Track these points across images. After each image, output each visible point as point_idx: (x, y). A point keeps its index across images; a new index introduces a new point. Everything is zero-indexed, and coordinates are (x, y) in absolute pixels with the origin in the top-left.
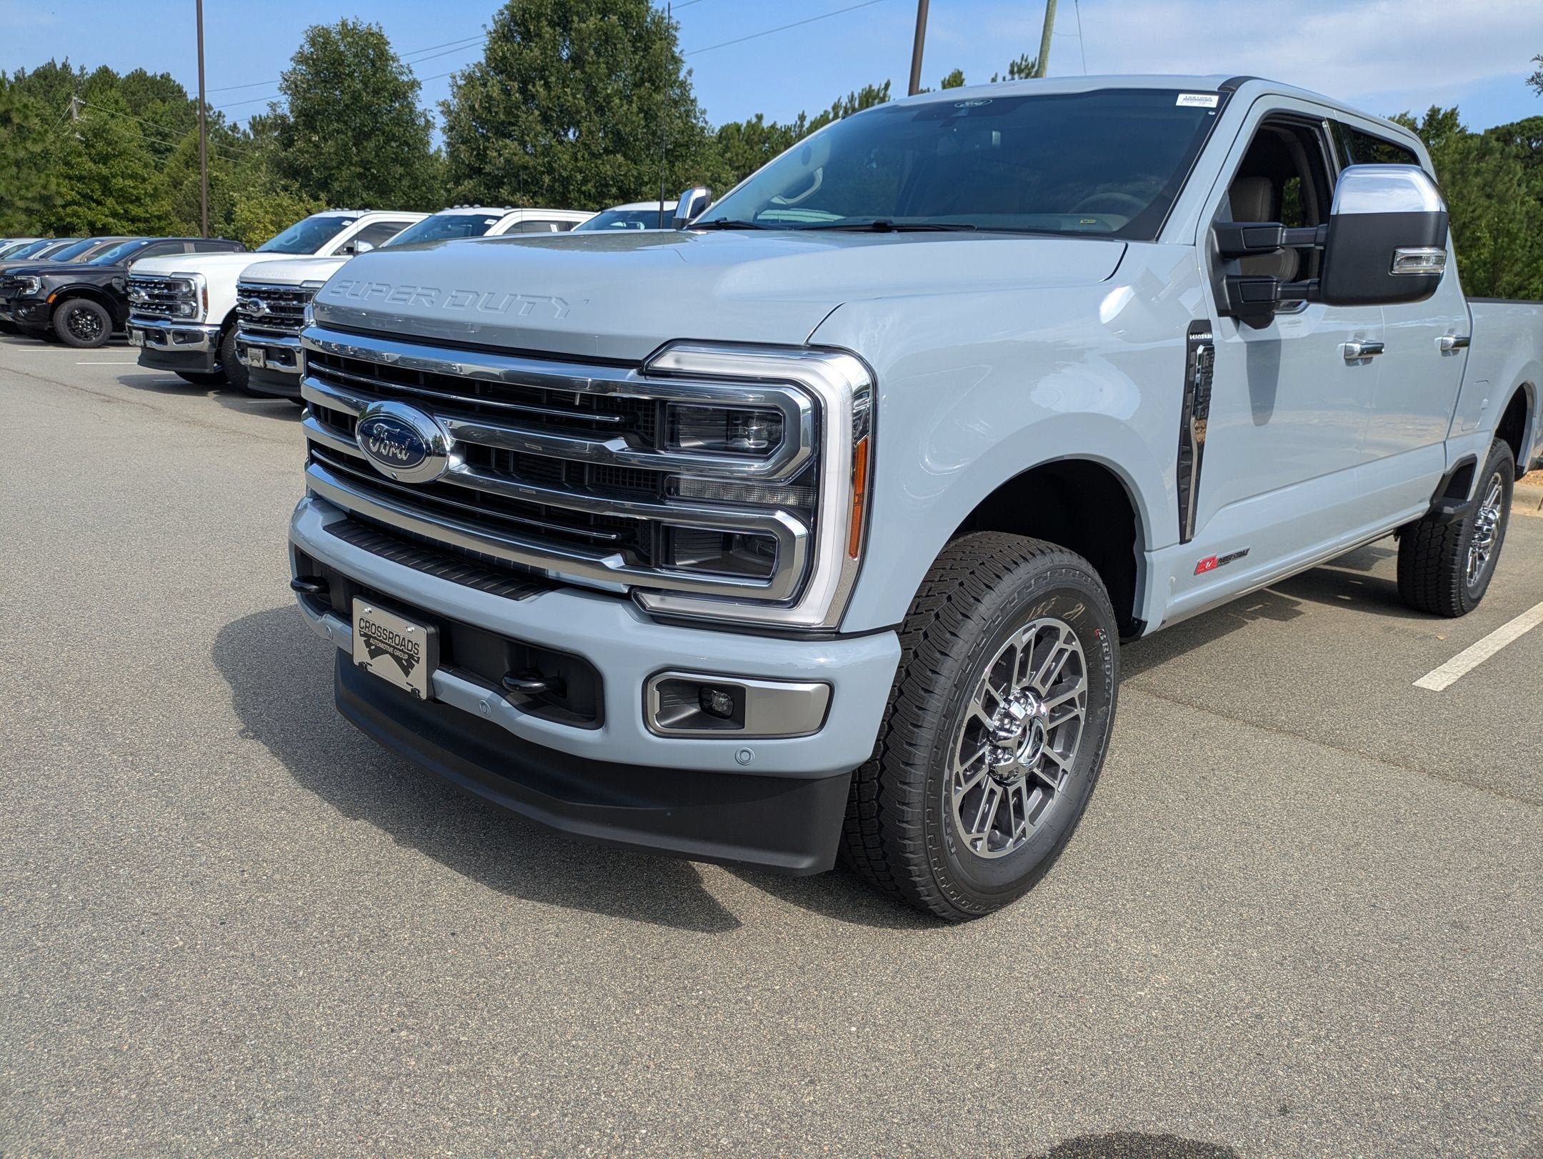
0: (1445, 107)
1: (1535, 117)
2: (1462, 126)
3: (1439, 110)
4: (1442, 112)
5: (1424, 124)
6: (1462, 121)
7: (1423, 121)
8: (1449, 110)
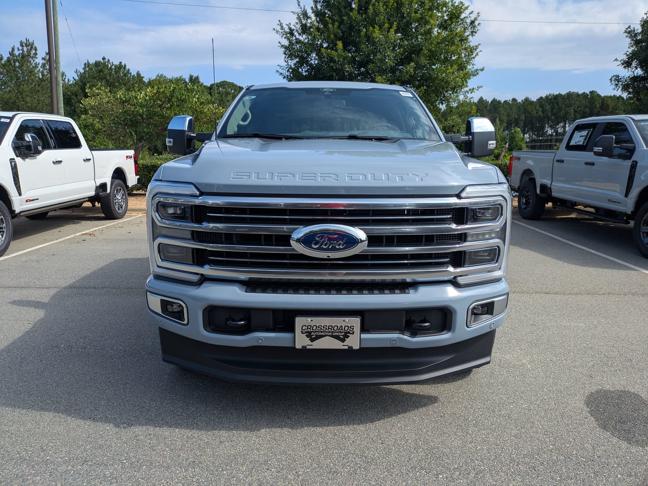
0: (195, 75)
1: (224, 81)
2: (201, 82)
3: (193, 76)
4: (194, 77)
5: (189, 81)
6: (201, 80)
7: (188, 80)
8: (196, 76)
